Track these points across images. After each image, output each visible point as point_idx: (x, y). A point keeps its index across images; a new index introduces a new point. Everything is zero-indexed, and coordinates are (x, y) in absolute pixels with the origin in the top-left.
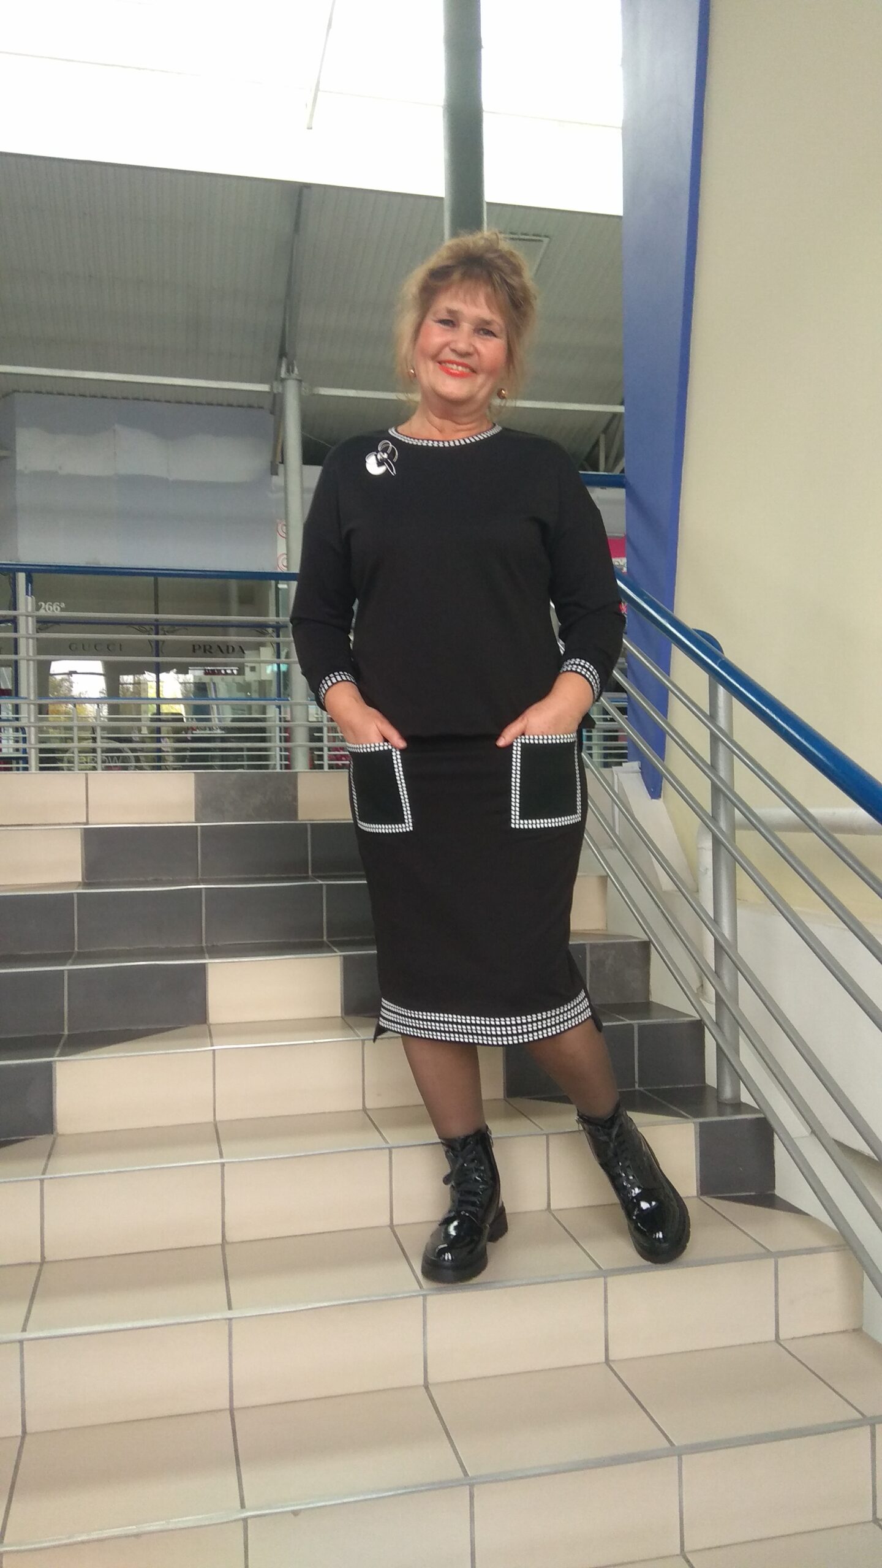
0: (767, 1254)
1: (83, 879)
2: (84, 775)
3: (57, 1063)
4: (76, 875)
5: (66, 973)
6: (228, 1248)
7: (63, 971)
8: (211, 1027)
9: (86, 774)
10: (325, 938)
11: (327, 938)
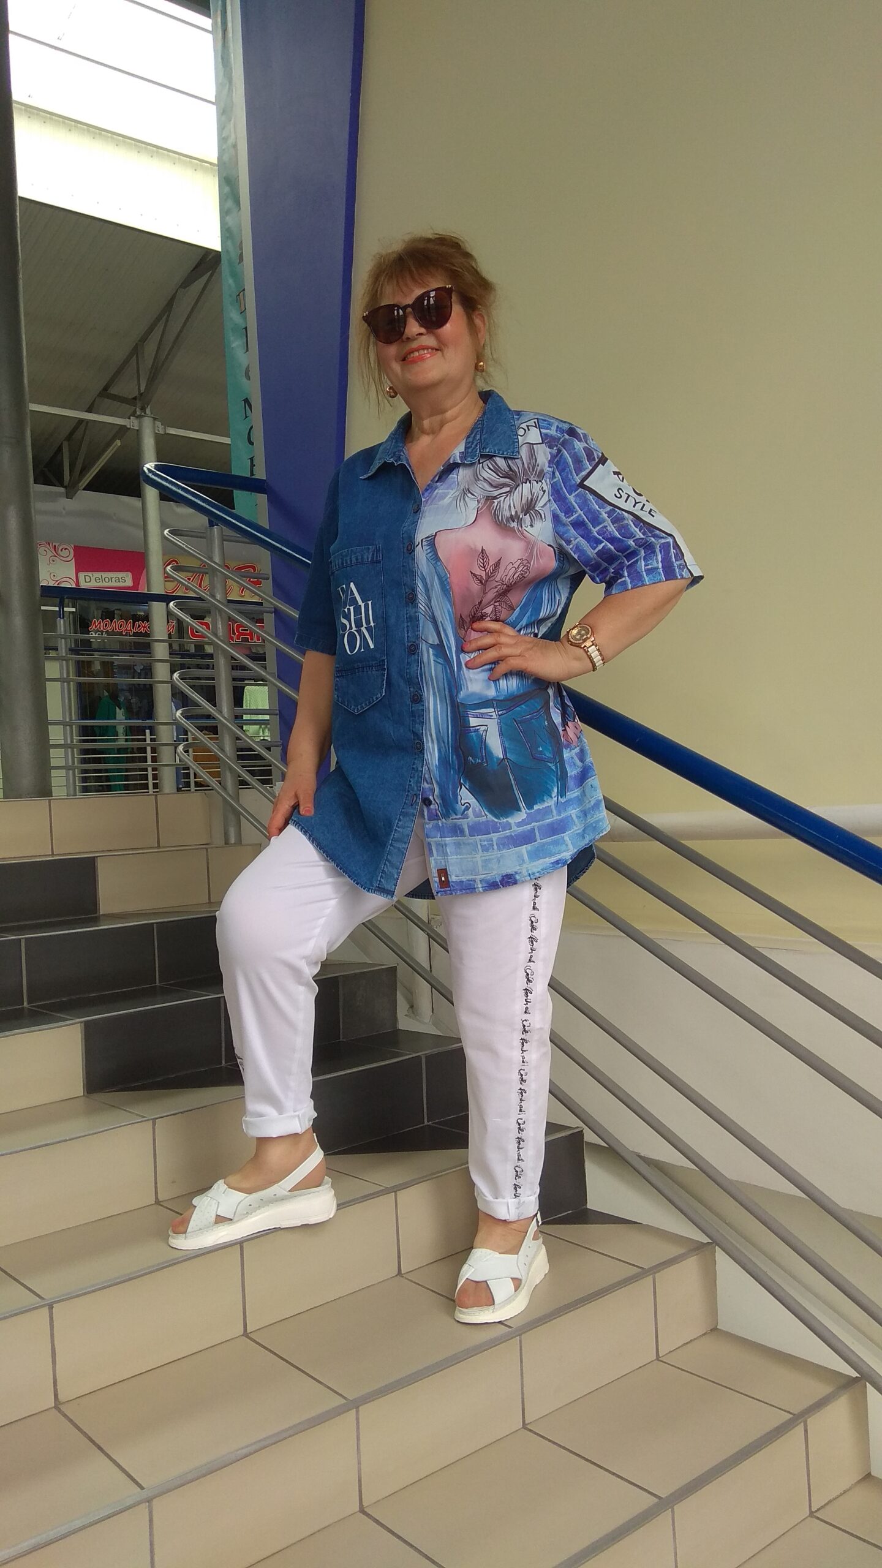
0: (643, 1273)
6: (63, 1408)
11: (29, 1002)
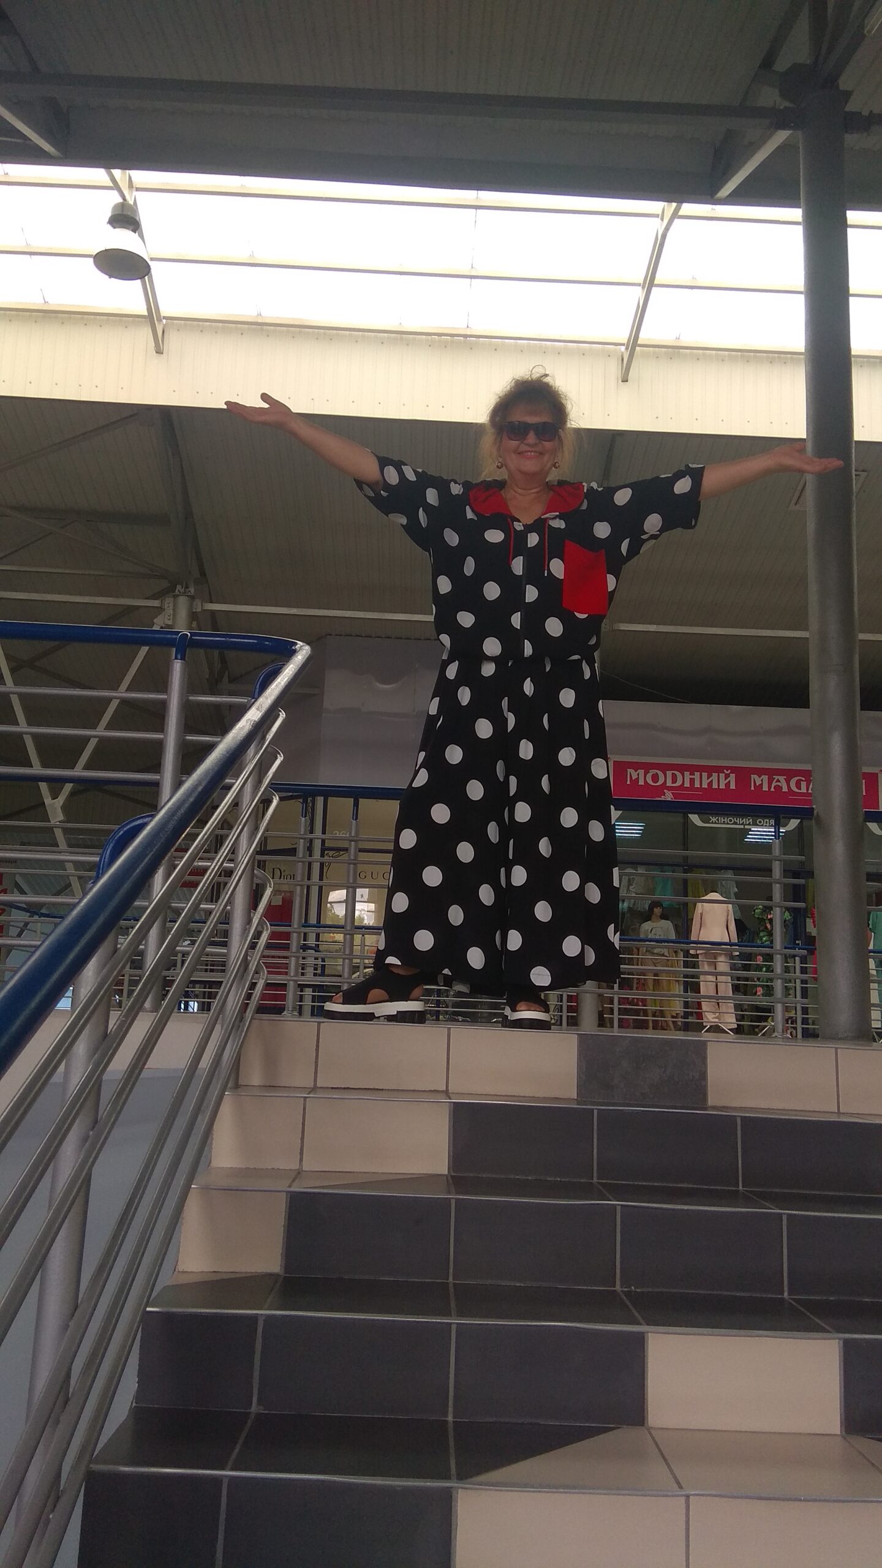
1: (448, 1172)
2: (447, 1029)
3: (460, 1490)
4: (441, 1166)
5: (454, 1327)
7: (450, 1324)
8: (653, 1432)
9: (449, 1029)
10: (786, 1294)
11: (789, 1294)
